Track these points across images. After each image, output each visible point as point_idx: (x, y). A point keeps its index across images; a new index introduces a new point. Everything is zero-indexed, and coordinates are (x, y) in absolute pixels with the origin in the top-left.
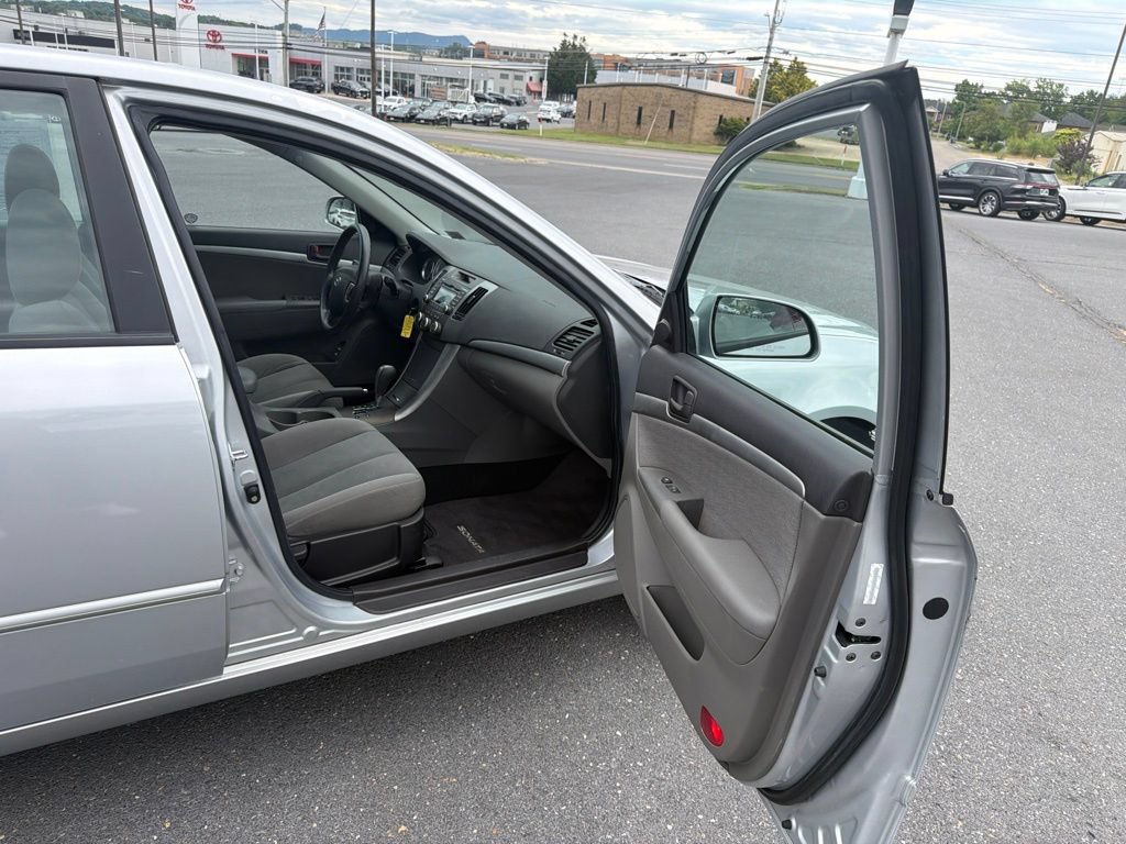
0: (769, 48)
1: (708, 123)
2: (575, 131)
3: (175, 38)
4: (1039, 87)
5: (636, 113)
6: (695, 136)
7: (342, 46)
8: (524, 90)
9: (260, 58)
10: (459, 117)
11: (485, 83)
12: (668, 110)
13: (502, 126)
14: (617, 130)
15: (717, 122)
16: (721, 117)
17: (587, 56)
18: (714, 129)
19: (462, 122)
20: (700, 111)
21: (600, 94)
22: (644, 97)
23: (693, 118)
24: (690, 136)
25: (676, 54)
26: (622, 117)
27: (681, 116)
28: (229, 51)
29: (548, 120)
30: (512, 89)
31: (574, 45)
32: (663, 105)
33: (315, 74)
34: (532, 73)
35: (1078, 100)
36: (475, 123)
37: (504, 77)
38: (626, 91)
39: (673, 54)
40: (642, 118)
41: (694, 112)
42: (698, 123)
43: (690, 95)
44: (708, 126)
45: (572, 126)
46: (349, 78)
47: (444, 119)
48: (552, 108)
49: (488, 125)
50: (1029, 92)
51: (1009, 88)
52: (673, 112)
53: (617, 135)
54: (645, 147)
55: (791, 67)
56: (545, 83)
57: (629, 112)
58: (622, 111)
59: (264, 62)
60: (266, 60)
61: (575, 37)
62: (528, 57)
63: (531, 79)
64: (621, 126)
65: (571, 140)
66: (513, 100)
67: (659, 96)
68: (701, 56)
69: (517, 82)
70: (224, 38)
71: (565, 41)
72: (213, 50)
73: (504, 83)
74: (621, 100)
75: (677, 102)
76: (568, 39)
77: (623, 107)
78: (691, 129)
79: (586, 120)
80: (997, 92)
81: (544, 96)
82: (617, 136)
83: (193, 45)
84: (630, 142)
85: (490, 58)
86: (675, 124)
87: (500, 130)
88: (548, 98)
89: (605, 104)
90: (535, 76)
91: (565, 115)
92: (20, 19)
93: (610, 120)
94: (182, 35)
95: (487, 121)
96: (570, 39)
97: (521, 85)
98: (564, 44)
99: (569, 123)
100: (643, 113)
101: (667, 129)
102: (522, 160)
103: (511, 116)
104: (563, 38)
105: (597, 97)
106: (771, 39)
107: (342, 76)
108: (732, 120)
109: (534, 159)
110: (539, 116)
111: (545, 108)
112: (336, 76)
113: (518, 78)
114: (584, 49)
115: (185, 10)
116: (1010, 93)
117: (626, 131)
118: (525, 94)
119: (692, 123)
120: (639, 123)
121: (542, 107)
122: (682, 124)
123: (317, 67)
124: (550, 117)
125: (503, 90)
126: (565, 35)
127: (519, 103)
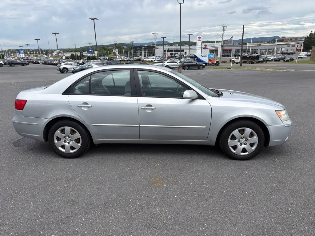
2: (310, 61)
3: (196, 48)
7: (238, 44)
9: (216, 50)
10: (270, 59)
11: (281, 49)
13: (284, 61)
19: (271, 61)
28: (208, 49)
29: (302, 58)
30: (290, 50)
33: (229, 52)
34: (298, 45)
36: (275, 61)
37: (288, 46)
45: (310, 59)
46: (239, 52)
47: (265, 60)
48: (303, 54)
49: (280, 61)
56: (302, 47)
59: (217, 51)
60: (217, 50)
62: (299, 39)
63: (298, 46)
65: (307, 63)
66: (290, 53)
70: (208, 46)
71: (311, 33)
72: (205, 49)
73: (288, 48)
81: (302, 51)
83: (200, 49)
85: (285, 41)
87: (283, 62)
90: (299, 45)
91: (309, 56)
92: (164, 48)
94: (198, 47)
95: (279, 60)
96: (313, 32)
97: (294, 48)
99: (309, 58)
102: (285, 71)
103: (288, 57)
104: (310, 32)
107: (237, 52)
109: (289, 70)
110: (299, 57)
111: (302, 54)
112: (235, 52)
113: (293, 46)
115: (199, 41)
118: (295, 51)
121: (300, 54)
123: (230, 50)
124: (303, 57)
125: (287, 50)
126: (311, 31)
127: (292, 54)
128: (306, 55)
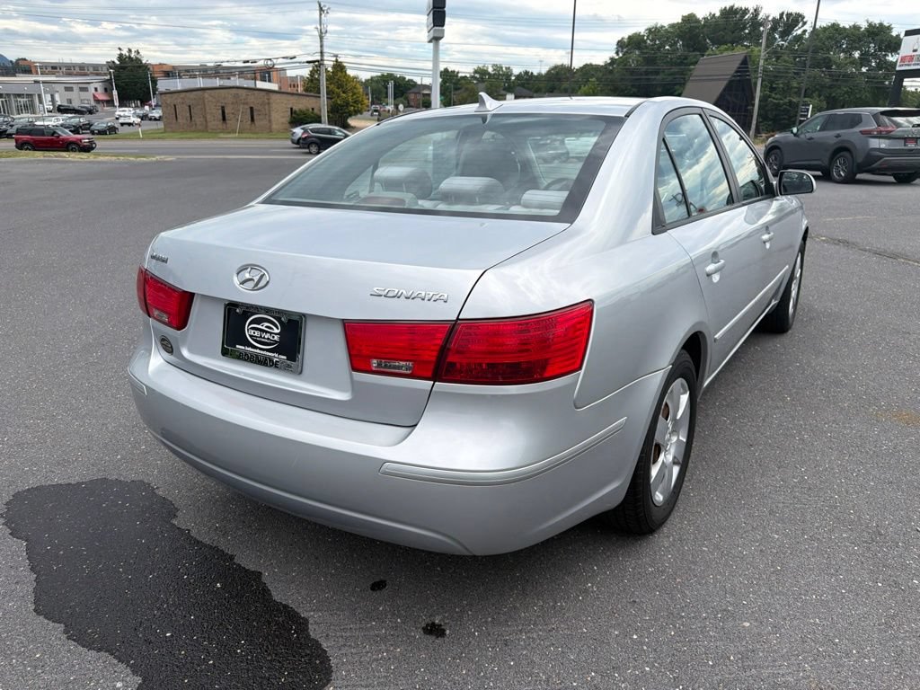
0: (322, 53)
1: (282, 114)
2: (165, 132)
4: (494, 70)
5: (220, 111)
6: (274, 126)
8: (92, 99)
12: (247, 107)
14: (206, 127)
15: (289, 113)
16: (291, 109)
17: (146, 67)
18: (288, 119)
20: (274, 106)
21: (183, 98)
22: (224, 98)
23: (270, 111)
24: (270, 126)
25: (248, 62)
26: (208, 117)
27: (259, 111)
29: (130, 124)
31: (130, 57)
32: (244, 104)
34: (96, 86)
35: (519, 77)
37: (69, 89)
38: (206, 94)
39: (245, 62)
40: (226, 115)
41: (269, 107)
42: (275, 116)
43: (263, 93)
44: (283, 117)
45: (157, 127)
48: (128, 114)
50: (489, 74)
51: (476, 72)
52: (252, 109)
53: (205, 130)
54: (235, 138)
55: (334, 67)
56: (115, 92)
57: (214, 111)
58: (208, 111)
61: (130, 51)
63: (96, 89)
64: (209, 124)
66: (85, 110)
67: (236, 96)
68: (269, 62)
69: (82, 93)
71: (121, 55)
73: (69, 95)
74: (204, 101)
75: (253, 100)
76: (123, 52)
77: (207, 108)
78: (270, 121)
79: (174, 121)
80: (468, 75)
81: (117, 104)
82: (207, 131)
84: (222, 135)
86: (255, 117)
88: (120, 106)
89: (190, 106)
93: (198, 120)
96: (125, 52)
97: (89, 96)
98: (121, 57)
99: (153, 125)
100: (226, 111)
101: (249, 122)
102: (154, 159)
104: (119, 52)
105: (179, 100)
106: (322, 46)
108: (300, 111)
109: (163, 157)
110: (120, 121)
111: (122, 114)
113: (83, 89)
114: (140, 60)
116: (477, 76)
117: (215, 127)
118: (93, 103)
119: (270, 116)
120: (224, 119)
121: (117, 113)
122: (261, 117)
124: (131, 121)
125: (70, 101)
126: (120, 49)
127: (91, 112)
128: (139, 117)
